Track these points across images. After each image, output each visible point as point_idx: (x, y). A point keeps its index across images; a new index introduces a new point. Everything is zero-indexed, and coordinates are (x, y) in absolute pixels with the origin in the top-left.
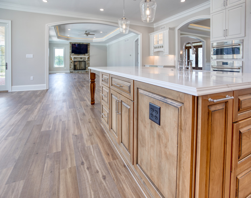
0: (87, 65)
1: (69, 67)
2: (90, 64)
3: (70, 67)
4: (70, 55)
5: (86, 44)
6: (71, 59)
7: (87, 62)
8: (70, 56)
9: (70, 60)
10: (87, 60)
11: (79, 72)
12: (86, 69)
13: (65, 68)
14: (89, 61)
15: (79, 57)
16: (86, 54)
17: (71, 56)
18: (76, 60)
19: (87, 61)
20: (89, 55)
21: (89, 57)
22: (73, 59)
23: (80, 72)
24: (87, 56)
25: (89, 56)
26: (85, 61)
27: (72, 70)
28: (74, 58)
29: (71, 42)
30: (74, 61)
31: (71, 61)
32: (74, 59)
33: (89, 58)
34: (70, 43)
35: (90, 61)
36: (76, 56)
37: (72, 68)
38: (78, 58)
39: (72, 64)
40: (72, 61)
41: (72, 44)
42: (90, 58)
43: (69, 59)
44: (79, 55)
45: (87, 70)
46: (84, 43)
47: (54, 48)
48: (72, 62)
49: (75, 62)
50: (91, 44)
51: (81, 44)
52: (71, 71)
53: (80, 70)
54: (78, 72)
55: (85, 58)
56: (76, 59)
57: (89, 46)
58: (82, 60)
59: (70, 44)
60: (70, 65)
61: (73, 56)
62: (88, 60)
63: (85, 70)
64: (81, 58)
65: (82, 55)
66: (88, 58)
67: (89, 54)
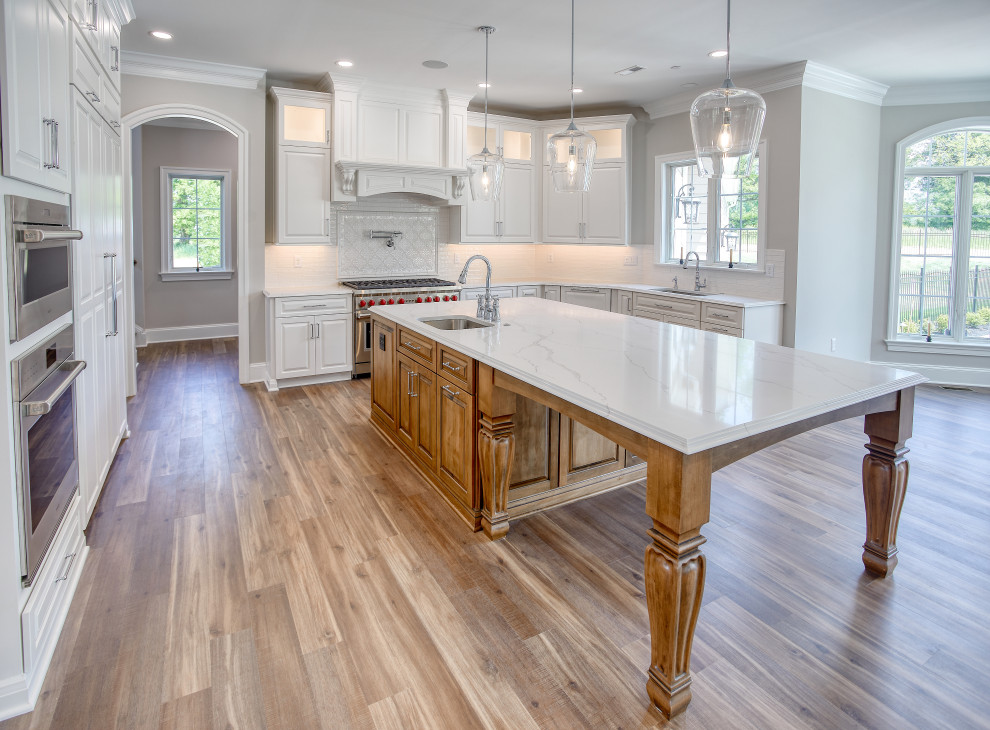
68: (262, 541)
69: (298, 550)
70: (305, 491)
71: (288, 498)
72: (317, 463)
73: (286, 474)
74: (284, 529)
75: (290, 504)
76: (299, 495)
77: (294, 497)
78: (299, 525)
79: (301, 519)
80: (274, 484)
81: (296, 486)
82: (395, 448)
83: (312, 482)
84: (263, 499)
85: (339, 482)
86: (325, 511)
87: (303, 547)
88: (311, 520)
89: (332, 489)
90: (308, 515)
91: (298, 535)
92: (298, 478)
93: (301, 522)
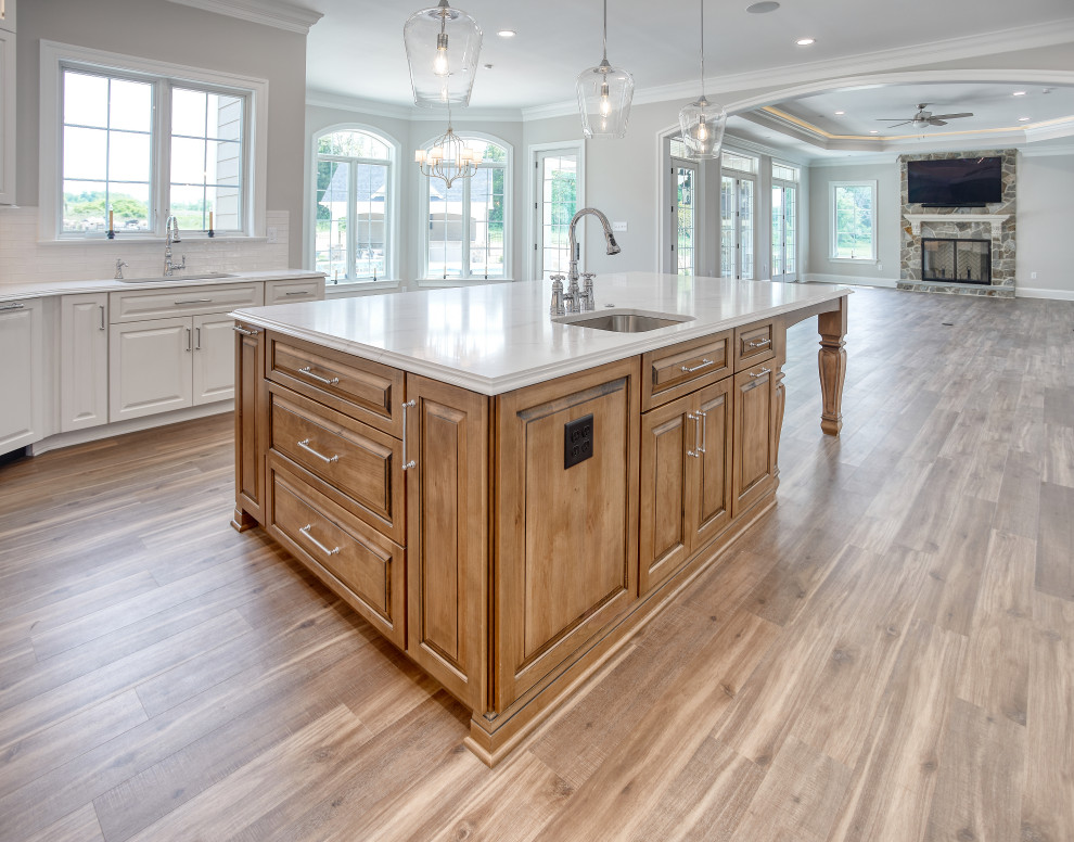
0: (1002, 261)
1: (899, 265)
2: (1018, 255)
3: (904, 266)
4: (904, 211)
5: (992, 155)
6: (909, 230)
7: (999, 246)
8: (903, 217)
9: (903, 236)
10: (996, 233)
11: (943, 290)
12: (993, 279)
13: (880, 267)
14: (1014, 238)
15: (949, 220)
16: (995, 207)
17: (906, 216)
18: (932, 234)
19: (994, 239)
20: (1013, 210)
21: (1012, 220)
22: (916, 231)
23: (950, 293)
24: (999, 213)
25: (1007, 217)
26: (989, 242)
27: (911, 277)
28: (923, 224)
29: (907, 156)
30: (924, 240)
31: (909, 238)
32: (922, 231)
33: (1010, 226)
34: (903, 158)
35: (1018, 241)
36: (933, 216)
37: (914, 270)
38: (944, 223)
39: (915, 252)
40: (914, 237)
41: (909, 163)
42: (1019, 225)
43: (898, 229)
44: (949, 209)
45: (1000, 283)
46: (978, 152)
47: (830, 183)
48: (910, 244)
49: (926, 243)
50: (1024, 153)
51: (962, 157)
52: (908, 281)
53: (955, 281)
54: (939, 289)
55: (989, 224)
56: (934, 229)
57: (1012, 162)
58: (969, 233)
59: (900, 163)
60: (903, 257)
61: (918, 216)
62: (1005, 238)
63: (989, 283)
64: (962, 226)
65: (967, 209)
66: (1003, 223)
67: (1014, 202)
68: (1053, 651)
69: (995, 606)
70: (918, 681)
71: (964, 694)
72: (826, 734)
73: (929, 766)
74: (1004, 644)
75: (968, 678)
76: (935, 682)
77: (950, 686)
78: (973, 635)
79: (964, 639)
80: (980, 753)
81: (928, 711)
82: (638, 634)
83: (887, 691)
84: (1024, 732)
85: (836, 651)
86: (913, 624)
87: (985, 603)
88: (946, 628)
89: (864, 650)
90: (948, 637)
91: (983, 622)
92: (910, 725)
93: (966, 634)
